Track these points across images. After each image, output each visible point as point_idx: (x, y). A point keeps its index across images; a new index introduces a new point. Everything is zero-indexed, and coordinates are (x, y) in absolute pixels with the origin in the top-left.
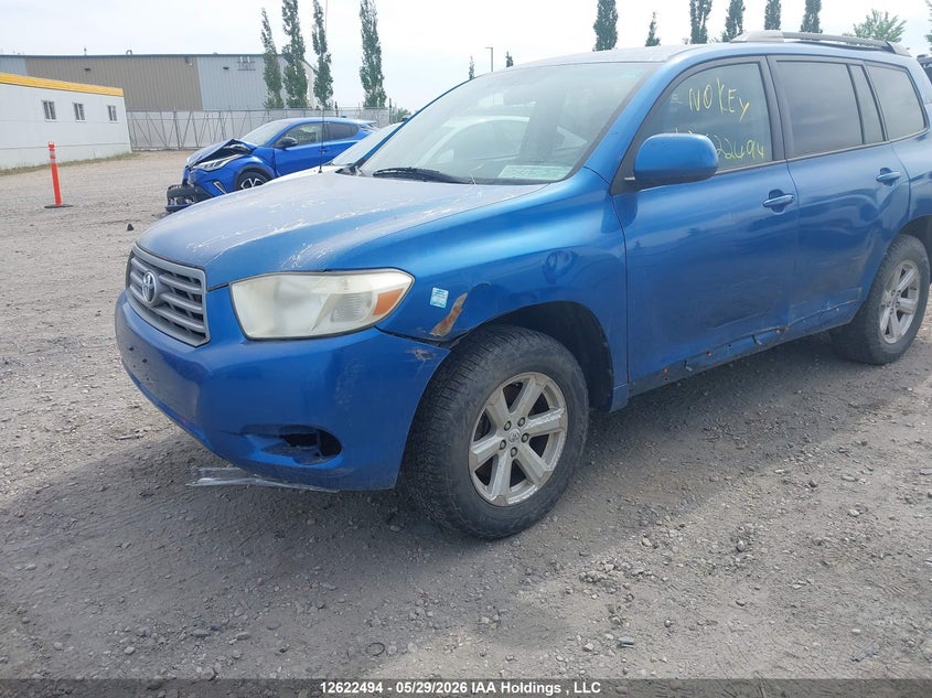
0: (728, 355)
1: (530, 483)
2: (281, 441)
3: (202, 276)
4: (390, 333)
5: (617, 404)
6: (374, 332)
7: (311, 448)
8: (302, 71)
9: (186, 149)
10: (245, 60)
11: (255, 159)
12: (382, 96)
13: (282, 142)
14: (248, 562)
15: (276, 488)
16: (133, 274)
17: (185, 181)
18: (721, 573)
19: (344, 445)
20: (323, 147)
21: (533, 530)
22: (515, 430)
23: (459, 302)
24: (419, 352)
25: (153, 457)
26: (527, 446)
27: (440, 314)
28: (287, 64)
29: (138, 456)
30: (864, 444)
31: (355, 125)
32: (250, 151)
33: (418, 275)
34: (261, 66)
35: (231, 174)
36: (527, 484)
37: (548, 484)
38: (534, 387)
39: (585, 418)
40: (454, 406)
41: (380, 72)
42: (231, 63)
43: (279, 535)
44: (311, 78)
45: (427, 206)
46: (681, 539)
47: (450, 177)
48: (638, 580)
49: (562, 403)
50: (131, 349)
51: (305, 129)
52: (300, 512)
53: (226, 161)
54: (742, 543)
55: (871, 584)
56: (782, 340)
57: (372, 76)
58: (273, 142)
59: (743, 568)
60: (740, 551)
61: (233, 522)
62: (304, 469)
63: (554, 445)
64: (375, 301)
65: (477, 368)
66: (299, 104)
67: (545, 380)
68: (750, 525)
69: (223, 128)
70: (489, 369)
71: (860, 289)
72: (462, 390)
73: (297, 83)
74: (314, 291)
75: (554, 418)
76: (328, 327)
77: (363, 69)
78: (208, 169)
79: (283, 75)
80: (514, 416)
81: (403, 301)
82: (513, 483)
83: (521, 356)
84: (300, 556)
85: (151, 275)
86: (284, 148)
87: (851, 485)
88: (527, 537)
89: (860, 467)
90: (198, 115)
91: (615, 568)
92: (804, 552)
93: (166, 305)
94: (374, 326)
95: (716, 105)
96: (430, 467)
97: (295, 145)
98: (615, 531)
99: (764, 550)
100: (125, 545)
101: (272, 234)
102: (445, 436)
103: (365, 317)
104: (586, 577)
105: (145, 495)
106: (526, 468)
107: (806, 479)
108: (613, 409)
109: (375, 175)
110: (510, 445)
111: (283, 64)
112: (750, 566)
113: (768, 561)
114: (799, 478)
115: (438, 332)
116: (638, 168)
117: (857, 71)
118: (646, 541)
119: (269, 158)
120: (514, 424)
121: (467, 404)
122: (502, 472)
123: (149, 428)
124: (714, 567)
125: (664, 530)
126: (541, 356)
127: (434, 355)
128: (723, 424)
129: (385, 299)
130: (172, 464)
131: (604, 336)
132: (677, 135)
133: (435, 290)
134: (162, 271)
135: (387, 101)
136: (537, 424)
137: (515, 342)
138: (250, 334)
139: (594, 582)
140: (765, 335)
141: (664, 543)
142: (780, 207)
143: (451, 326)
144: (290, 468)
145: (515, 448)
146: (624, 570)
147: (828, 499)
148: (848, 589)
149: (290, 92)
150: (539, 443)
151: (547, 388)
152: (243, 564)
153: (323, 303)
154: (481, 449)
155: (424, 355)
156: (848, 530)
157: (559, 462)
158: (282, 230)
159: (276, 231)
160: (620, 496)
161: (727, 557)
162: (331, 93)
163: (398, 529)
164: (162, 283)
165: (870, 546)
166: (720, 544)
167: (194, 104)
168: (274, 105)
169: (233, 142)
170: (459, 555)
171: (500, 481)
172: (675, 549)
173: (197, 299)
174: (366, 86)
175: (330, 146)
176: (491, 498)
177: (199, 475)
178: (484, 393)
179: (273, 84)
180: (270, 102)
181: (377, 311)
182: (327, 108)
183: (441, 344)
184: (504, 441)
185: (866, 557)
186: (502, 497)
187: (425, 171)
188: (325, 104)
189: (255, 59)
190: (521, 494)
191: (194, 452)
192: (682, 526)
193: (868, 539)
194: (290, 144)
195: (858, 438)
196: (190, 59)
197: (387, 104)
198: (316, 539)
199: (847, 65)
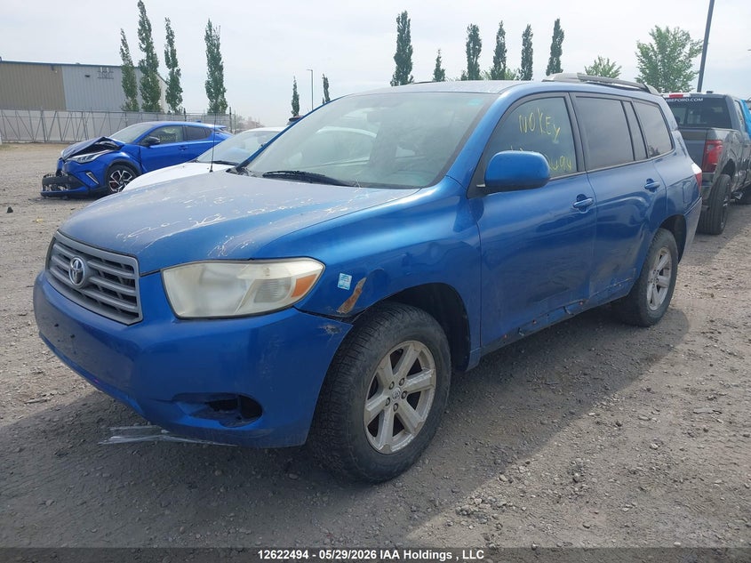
0: (546, 322)
1: (407, 432)
2: (206, 406)
3: (134, 263)
4: (306, 312)
5: (472, 364)
6: (293, 312)
7: (232, 412)
8: (155, 82)
9: (51, 143)
10: (105, 71)
11: (123, 154)
12: (224, 105)
13: (147, 140)
14: (167, 512)
15: (182, 443)
16: (54, 258)
17: (59, 172)
18: (566, 501)
19: (265, 409)
20: (182, 146)
21: (410, 472)
22: (397, 389)
23: (360, 285)
24: (329, 327)
25: (62, 419)
26: (405, 401)
27: (345, 294)
28: (142, 75)
29: (48, 418)
30: (649, 390)
31: (208, 128)
32: (119, 148)
33: (328, 262)
34: (120, 76)
35: (102, 166)
36: (405, 434)
37: (421, 433)
38: (413, 352)
39: (449, 376)
40: (354, 371)
41: (222, 85)
42: (92, 72)
43: (191, 486)
44: (164, 88)
45: (327, 205)
46: (529, 474)
47: (335, 181)
48: (503, 511)
49: (432, 365)
50: (57, 325)
51: (166, 131)
52: (207, 464)
53: (97, 155)
54: (576, 475)
55: (680, 504)
56: (583, 309)
57: (215, 88)
58: (140, 140)
59: (581, 496)
60: (576, 482)
61: (148, 476)
62: (230, 432)
63: (425, 401)
64: (294, 284)
65: (372, 338)
66: (152, 108)
67: (421, 347)
68: (579, 459)
69: (85, 126)
70: (381, 339)
71: (635, 269)
72: (360, 357)
73: (152, 91)
74: (240, 277)
75: (426, 378)
76: (251, 308)
77: (208, 82)
78: (81, 161)
79: (139, 84)
80: (396, 377)
81: (316, 285)
82: (395, 433)
83: (405, 327)
84: (214, 504)
85: (79, 260)
86: (148, 147)
87: (647, 424)
88: (407, 479)
89: (650, 409)
90: (61, 114)
91: (483, 501)
92: (624, 480)
93: (95, 287)
94: (292, 306)
95: (537, 127)
96: (333, 424)
97: (158, 144)
98: (476, 469)
99: (594, 480)
100: (49, 502)
101: (194, 226)
102: (346, 397)
103: (284, 299)
104: (462, 511)
105: (60, 455)
106: (405, 420)
107: (613, 420)
108: (468, 369)
109: (264, 176)
110: (393, 401)
111: (139, 75)
112: (587, 494)
113: (600, 490)
114: (607, 418)
115: (344, 309)
116: (488, 178)
117: (628, 106)
118: (502, 477)
119: (135, 154)
120: (396, 384)
121: (364, 370)
122: (387, 425)
123: (54, 392)
124: (560, 497)
125: (514, 466)
126: (419, 328)
127: (341, 329)
128: (540, 376)
129: (302, 282)
130: (82, 424)
131: (465, 310)
132: (522, 152)
133: (341, 275)
134: (89, 257)
135: (228, 108)
136: (413, 383)
137: (400, 316)
138: (180, 314)
139: (468, 515)
140: (573, 306)
141: (517, 478)
142: (583, 208)
143: (354, 304)
144: (216, 431)
145: (396, 404)
146: (491, 502)
147: (633, 435)
148: (664, 509)
149: (145, 98)
150: (413, 399)
151: (422, 354)
152: (163, 515)
153: (248, 289)
154: (373, 406)
155: (332, 330)
156: (653, 461)
157: (430, 413)
158: (203, 224)
159: (198, 225)
160: (474, 440)
161: (568, 488)
162: (181, 100)
163: (296, 477)
164: (91, 268)
165: (672, 472)
166: (560, 476)
167: (59, 105)
168: (131, 108)
169: (103, 139)
170: (353, 497)
171: (386, 432)
172: (526, 482)
173: (131, 283)
174: (210, 95)
175: (188, 145)
176: (380, 447)
177: (110, 434)
178: (377, 359)
179: (130, 91)
180: (128, 105)
181: (295, 294)
182: (178, 113)
183: (344, 320)
184: (389, 399)
185: (671, 482)
186: (387, 447)
187: (312, 174)
188: (175, 110)
189: (114, 70)
190: (402, 442)
191: (100, 413)
192: (528, 463)
193: (669, 467)
194: (154, 142)
195: (644, 385)
196: (55, 67)
197: (227, 112)
198: (226, 488)
199: (621, 101)
